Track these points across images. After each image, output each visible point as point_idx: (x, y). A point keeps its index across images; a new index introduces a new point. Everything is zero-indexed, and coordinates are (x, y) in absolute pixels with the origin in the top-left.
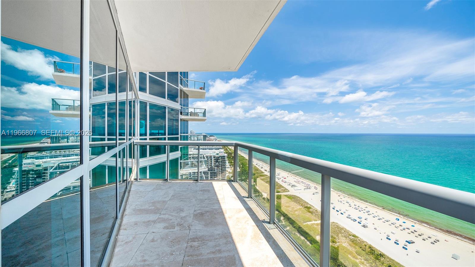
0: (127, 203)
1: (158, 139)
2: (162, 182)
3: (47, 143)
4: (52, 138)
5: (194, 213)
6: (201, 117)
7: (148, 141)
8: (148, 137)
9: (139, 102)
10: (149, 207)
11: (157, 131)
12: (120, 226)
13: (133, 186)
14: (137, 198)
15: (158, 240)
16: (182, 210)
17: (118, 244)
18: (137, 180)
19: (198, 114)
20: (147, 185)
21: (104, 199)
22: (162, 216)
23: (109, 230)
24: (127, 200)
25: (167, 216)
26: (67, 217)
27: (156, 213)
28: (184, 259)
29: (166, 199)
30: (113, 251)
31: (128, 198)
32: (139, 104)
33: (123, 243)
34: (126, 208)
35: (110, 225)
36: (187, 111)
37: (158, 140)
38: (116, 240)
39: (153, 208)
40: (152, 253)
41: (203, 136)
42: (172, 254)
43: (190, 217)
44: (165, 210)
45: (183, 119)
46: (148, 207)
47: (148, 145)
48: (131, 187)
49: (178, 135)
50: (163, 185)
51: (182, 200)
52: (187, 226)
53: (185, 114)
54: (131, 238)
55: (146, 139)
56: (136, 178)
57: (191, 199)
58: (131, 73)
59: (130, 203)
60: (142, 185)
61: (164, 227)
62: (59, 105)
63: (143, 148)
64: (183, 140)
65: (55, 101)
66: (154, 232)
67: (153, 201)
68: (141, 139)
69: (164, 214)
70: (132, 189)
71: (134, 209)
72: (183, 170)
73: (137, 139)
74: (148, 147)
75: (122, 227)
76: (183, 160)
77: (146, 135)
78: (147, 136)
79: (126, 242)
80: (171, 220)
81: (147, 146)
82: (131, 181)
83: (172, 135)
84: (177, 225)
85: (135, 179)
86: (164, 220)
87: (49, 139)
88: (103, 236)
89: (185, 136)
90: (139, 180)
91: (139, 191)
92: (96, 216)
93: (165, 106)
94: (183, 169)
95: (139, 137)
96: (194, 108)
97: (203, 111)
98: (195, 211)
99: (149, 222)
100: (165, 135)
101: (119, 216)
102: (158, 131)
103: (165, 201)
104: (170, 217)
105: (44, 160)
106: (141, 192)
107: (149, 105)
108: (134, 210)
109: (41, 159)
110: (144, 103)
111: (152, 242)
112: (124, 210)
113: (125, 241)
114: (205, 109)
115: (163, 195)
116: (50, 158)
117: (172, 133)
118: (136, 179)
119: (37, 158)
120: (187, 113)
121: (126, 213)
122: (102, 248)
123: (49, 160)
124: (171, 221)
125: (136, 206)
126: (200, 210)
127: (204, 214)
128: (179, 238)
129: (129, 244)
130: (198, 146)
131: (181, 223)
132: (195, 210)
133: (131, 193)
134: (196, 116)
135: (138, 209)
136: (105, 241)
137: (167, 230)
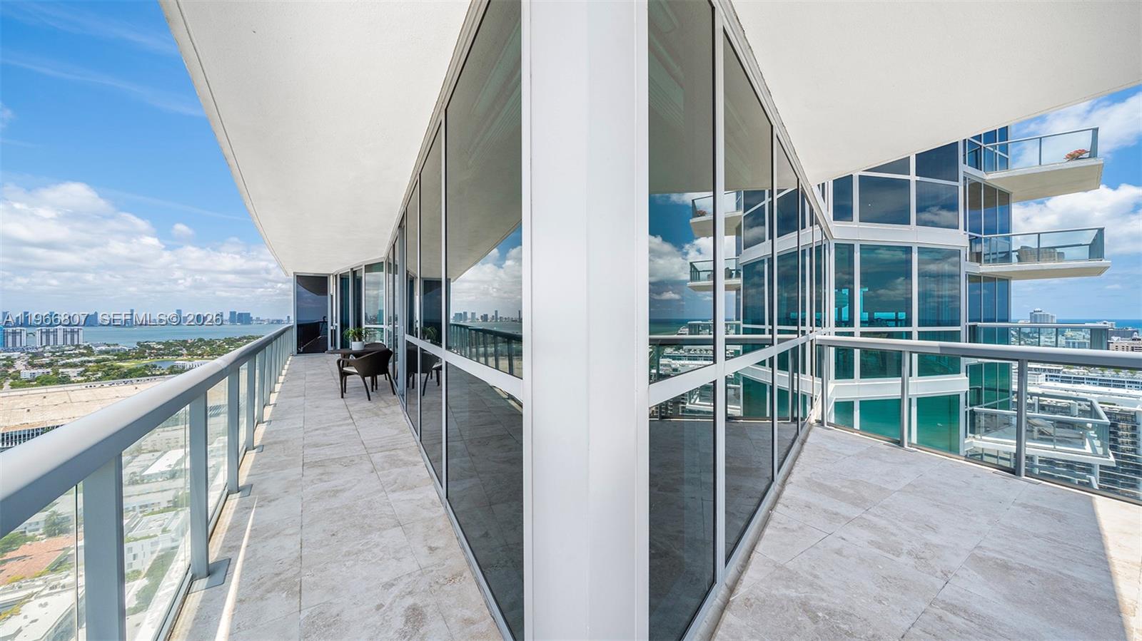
0: (797, 462)
1: (890, 335)
2: (885, 444)
3: (684, 333)
4: (691, 327)
5: (973, 550)
6: (1077, 258)
7: (857, 338)
8: (857, 328)
9: (832, 247)
10: (843, 487)
11: (892, 315)
12: (778, 496)
13: (811, 434)
14: (817, 459)
15: (851, 556)
16: (934, 529)
17: (771, 524)
18: (823, 425)
19: (1058, 250)
20: (843, 441)
21: (757, 443)
22: (870, 517)
23: (759, 496)
24: (797, 457)
25: (883, 523)
26: (703, 451)
27: (857, 505)
28: (910, 628)
29: (890, 487)
30: (763, 530)
31: (799, 453)
32: (833, 252)
33: (780, 526)
34: (793, 471)
35: (762, 487)
36: (1002, 247)
37: (888, 337)
38: (769, 516)
39: (852, 492)
40: (832, 572)
41: (1091, 330)
42: (880, 602)
43: (957, 555)
44: (881, 507)
45: (986, 274)
46: (839, 487)
47: (858, 348)
48: (807, 435)
49: (959, 325)
50: (887, 453)
51: (938, 506)
52: (939, 570)
53: (994, 256)
54: (795, 526)
55: (852, 334)
56: (820, 419)
57: (971, 513)
58: (809, 189)
59: (801, 464)
60: (833, 438)
61: (872, 541)
62: (699, 272)
63: (844, 356)
64: (984, 343)
65: (694, 266)
66: (843, 539)
67: (852, 479)
68: (837, 334)
69: (875, 515)
70: (808, 440)
71: (808, 478)
72: (983, 438)
73: (828, 333)
74: (857, 353)
75: (781, 500)
76: (985, 407)
77: (850, 323)
78: (853, 326)
79: (786, 528)
80: (895, 535)
81: (855, 350)
82: (809, 423)
83: (939, 325)
84: (909, 553)
85: (817, 421)
86: (872, 527)
87: (687, 329)
88: (750, 499)
89: (993, 329)
90: (828, 425)
91: (824, 448)
92: (742, 466)
93: (909, 245)
94: (984, 435)
95: (833, 329)
96: (1039, 234)
97: (1089, 237)
98: (978, 547)
99: (835, 514)
100: (908, 322)
101: (779, 478)
102: (894, 314)
103: (885, 489)
104: (892, 529)
105: (682, 362)
106: (827, 450)
107: (861, 249)
108: (808, 480)
109: (678, 359)
110: (847, 246)
111: (837, 553)
112: (789, 473)
113: (783, 524)
114: (1101, 231)
115: (882, 475)
116: (689, 359)
117: (938, 321)
118: (821, 423)
119: (674, 358)
120: (1004, 255)
121: (791, 479)
122: (746, 517)
123: (687, 362)
124: (894, 538)
125: (813, 475)
126: (1001, 552)
127: (1012, 568)
128: (905, 580)
129: (791, 534)
130: (1017, 360)
131: (922, 555)
132: (981, 547)
133: (805, 447)
134: (1046, 261)
135: (816, 482)
136: (752, 508)
137: (879, 550)
